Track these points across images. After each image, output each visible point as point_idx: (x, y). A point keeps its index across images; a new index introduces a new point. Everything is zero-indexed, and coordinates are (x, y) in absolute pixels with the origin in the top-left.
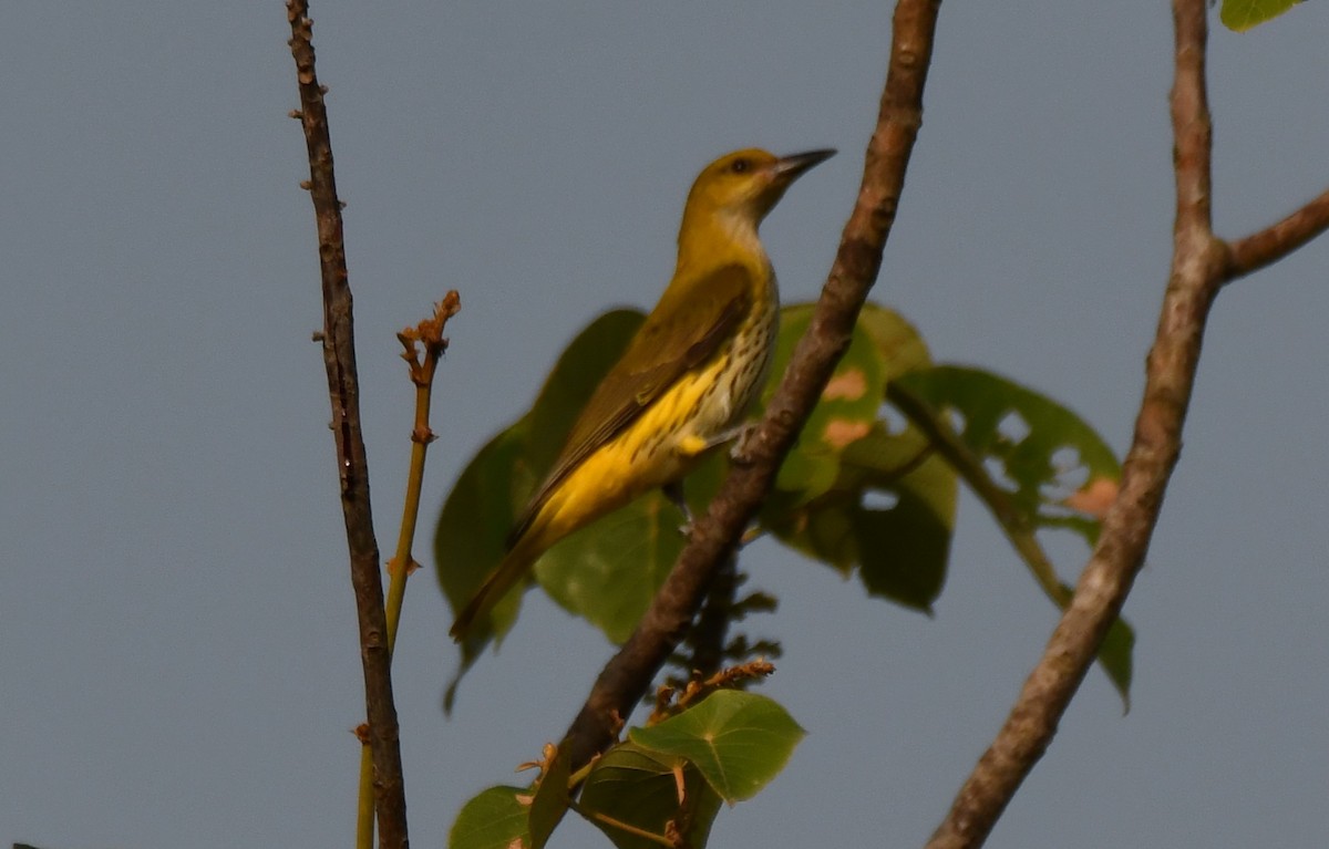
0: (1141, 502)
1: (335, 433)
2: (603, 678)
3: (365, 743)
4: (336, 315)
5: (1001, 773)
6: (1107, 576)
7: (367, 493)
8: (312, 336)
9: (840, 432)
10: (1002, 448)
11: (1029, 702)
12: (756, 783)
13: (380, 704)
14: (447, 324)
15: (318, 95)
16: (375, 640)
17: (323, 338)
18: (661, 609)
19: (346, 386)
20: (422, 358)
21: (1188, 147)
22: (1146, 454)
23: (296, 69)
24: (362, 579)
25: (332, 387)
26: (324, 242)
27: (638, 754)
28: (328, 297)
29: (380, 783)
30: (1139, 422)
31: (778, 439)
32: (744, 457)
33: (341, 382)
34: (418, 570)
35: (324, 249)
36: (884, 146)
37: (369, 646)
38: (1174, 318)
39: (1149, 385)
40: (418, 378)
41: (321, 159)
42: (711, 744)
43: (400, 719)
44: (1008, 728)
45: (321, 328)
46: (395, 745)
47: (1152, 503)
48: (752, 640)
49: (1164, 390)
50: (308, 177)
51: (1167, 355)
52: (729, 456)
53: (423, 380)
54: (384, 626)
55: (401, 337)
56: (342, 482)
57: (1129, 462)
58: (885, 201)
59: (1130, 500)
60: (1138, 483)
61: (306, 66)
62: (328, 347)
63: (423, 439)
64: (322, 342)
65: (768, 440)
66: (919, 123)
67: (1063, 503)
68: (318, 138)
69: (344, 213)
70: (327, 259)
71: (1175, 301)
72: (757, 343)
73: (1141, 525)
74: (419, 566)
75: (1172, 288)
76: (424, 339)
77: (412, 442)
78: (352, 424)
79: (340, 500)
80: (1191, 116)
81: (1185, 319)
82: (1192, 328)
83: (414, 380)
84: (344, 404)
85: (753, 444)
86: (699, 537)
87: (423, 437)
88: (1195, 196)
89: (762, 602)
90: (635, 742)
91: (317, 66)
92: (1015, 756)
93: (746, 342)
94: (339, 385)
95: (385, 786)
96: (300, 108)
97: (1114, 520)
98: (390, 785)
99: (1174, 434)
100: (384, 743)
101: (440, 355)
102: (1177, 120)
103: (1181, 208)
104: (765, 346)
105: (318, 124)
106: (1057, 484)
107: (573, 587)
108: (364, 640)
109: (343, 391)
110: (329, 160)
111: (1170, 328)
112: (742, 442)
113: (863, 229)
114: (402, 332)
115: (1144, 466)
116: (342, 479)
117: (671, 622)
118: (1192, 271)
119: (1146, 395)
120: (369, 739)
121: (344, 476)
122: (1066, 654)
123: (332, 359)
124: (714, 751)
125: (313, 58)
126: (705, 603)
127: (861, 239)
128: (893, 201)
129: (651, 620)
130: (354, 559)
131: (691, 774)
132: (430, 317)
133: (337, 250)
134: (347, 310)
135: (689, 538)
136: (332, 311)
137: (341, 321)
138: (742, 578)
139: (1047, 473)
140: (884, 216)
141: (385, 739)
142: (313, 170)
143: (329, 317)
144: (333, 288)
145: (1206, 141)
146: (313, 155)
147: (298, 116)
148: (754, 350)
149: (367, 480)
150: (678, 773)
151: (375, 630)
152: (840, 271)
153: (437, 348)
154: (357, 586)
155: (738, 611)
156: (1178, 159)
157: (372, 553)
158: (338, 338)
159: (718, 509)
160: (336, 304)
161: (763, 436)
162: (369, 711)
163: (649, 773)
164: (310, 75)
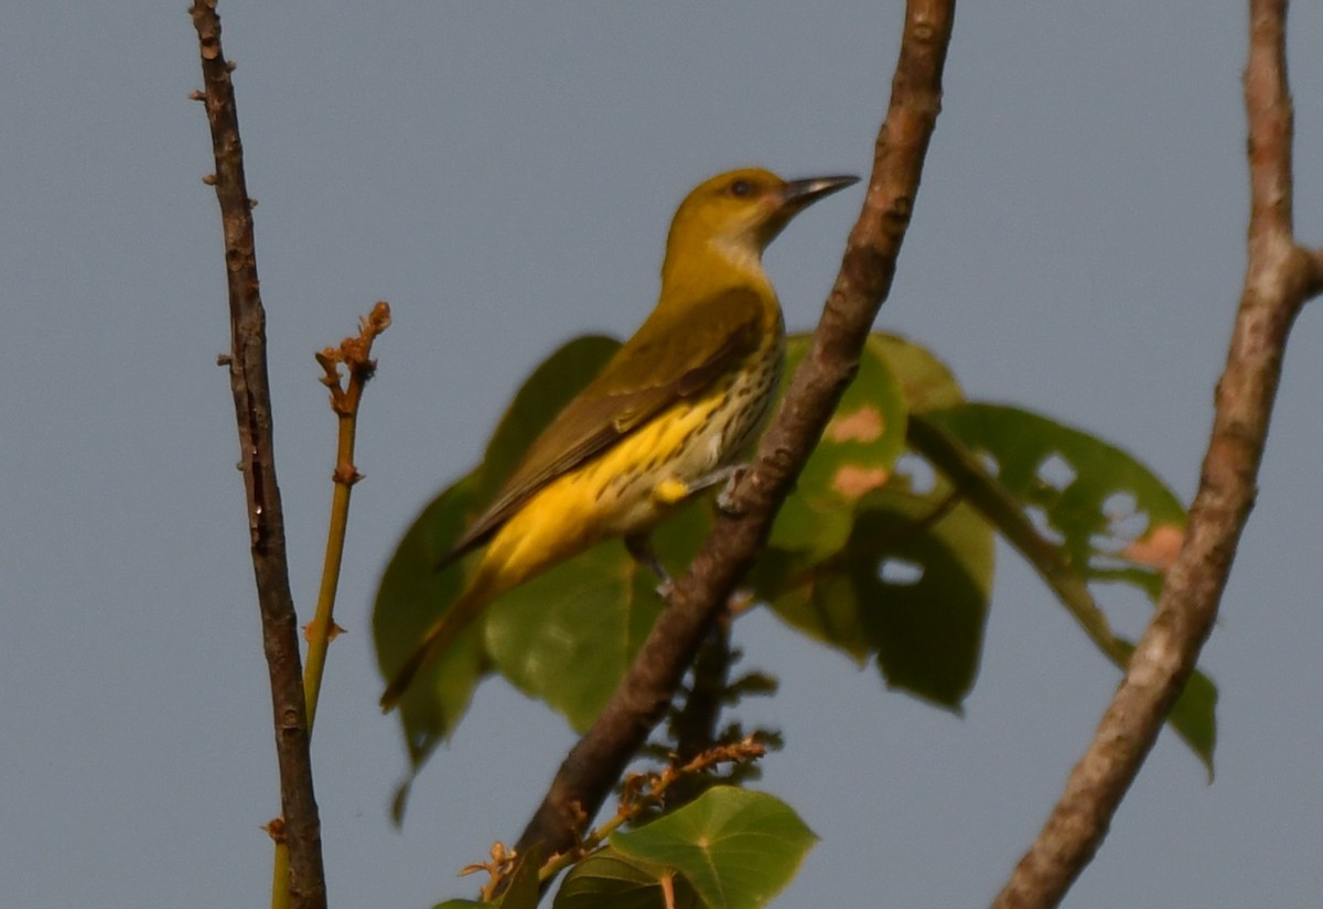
0: (1208, 559)
1: (245, 474)
2: (565, 768)
3: (279, 841)
4: (245, 334)
5: (1044, 880)
6: (1169, 647)
7: (283, 545)
8: (217, 359)
9: (853, 481)
10: (1043, 495)
11: (1075, 796)
12: (759, 898)
13: (298, 797)
14: (375, 342)
15: (225, 73)
16: (292, 721)
17: (229, 362)
18: (634, 685)
19: (258, 419)
20: (345, 383)
21: (1264, 139)
22: (1214, 501)
23: (198, 42)
24: (276, 648)
25: (241, 420)
26: (232, 248)
27: (619, 861)
28: (236, 313)
29: (298, 890)
30: (1206, 464)
31: (773, 483)
32: (734, 507)
33: (252, 414)
34: (340, 635)
35: (232, 255)
36: (897, 136)
37: (285, 727)
38: (1247, 341)
39: (1218, 421)
40: (340, 406)
41: (227, 148)
42: (706, 852)
43: (321, 815)
44: (1051, 827)
45: (228, 351)
46: (316, 845)
47: (1221, 560)
48: (748, 727)
49: (1236, 425)
50: (213, 171)
51: (1239, 384)
52: (715, 505)
53: (346, 410)
54: (302, 705)
55: (320, 358)
56: (253, 535)
57: (1195, 510)
58: (897, 201)
59: (1196, 556)
60: (1206, 536)
61: (211, 40)
62: (235, 372)
63: (346, 479)
64: (228, 367)
65: (761, 483)
66: (938, 108)
67: (1119, 555)
68: (224, 123)
69: (255, 213)
70: (235, 268)
71: (1249, 320)
72: (760, 384)
73: (1208, 585)
74: (342, 631)
75: (1246, 305)
76: (347, 360)
77: (333, 484)
78: (264, 464)
79: (250, 554)
80: (1268, 101)
81: (1262, 341)
82: (1269, 352)
83: (336, 409)
84: (255, 439)
85: (743, 489)
86: (680, 600)
87: (347, 476)
88: (1273, 196)
89: (759, 684)
90: (615, 849)
91: (223, 37)
92: (1059, 859)
93: (748, 381)
94: (248, 418)
95: (304, 895)
96: (203, 90)
97: (1177, 579)
98: (309, 893)
99: (1248, 477)
100: (302, 843)
101: (368, 378)
102: (1252, 105)
103: (1257, 210)
104: (768, 391)
105: (224, 107)
106: (1110, 535)
107: (532, 664)
108: (278, 720)
109: (253, 424)
110: (237, 149)
111: (1243, 352)
112: (730, 485)
113: (872, 234)
114: (321, 352)
115: (1212, 516)
116: (252, 530)
117: (647, 701)
118: (1269, 285)
119: (1214, 430)
120: (285, 836)
121: (255, 526)
122: (1119, 739)
123: (241, 386)
124: (710, 861)
125: (218, 29)
126: (688, 679)
127: (870, 247)
128: (907, 201)
129: (620, 699)
130: (267, 624)
131: (680, 885)
132: (355, 335)
133: (247, 257)
134: (258, 329)
135: (667, 602)
136: (241, 331)
137: (251, 342)
138: (737, 655)
139: (1098, 522)
140: (897, 219)
141: (303, 838)
142: (218, 162)
143: (237, 337)
144: (242, 301)
145: (1285, 131)
146: (218, 145)
147: (200, 97)
148: (756, 392)
149: (282, 529)
150: (666, 884)
151: (290, 707)
152: (845, 285)
153: (363, 371)
154: (269, 655)
155: (732, 694)
156: (1253, 150)
157: (288, 617)
158: (247, 361)
159: (701, 567)
160: (245, 321)
161: (755, 479)
162: (285, 804)
163: (633, 884)
164: (214, 47)
